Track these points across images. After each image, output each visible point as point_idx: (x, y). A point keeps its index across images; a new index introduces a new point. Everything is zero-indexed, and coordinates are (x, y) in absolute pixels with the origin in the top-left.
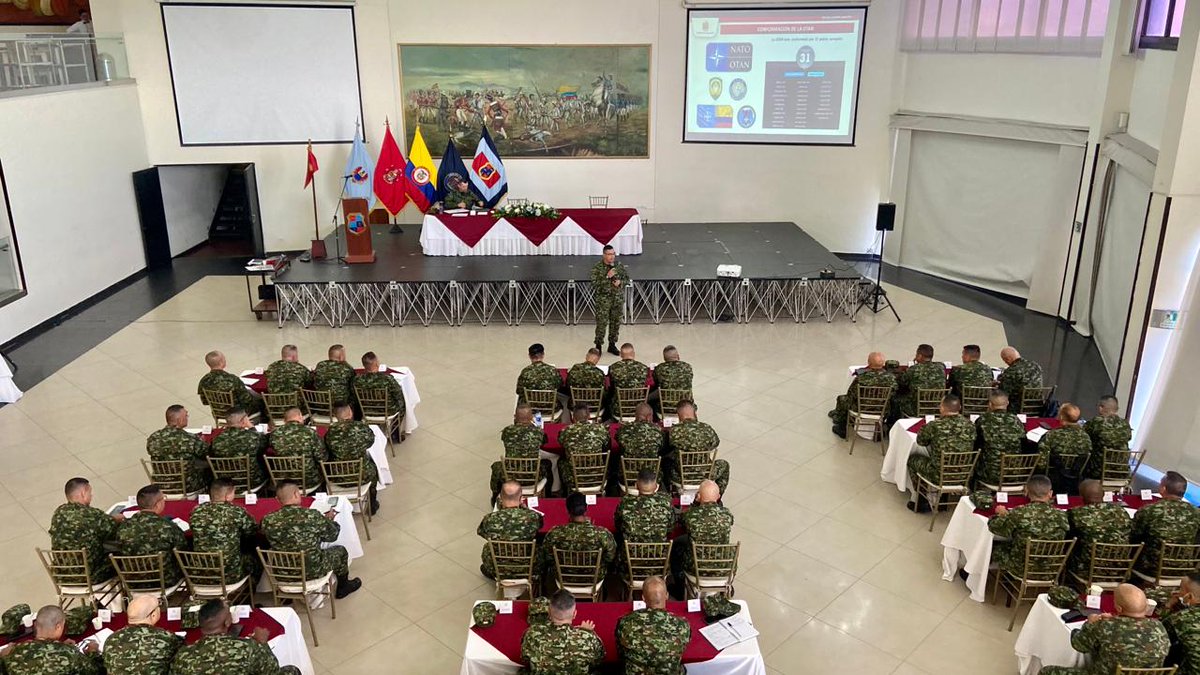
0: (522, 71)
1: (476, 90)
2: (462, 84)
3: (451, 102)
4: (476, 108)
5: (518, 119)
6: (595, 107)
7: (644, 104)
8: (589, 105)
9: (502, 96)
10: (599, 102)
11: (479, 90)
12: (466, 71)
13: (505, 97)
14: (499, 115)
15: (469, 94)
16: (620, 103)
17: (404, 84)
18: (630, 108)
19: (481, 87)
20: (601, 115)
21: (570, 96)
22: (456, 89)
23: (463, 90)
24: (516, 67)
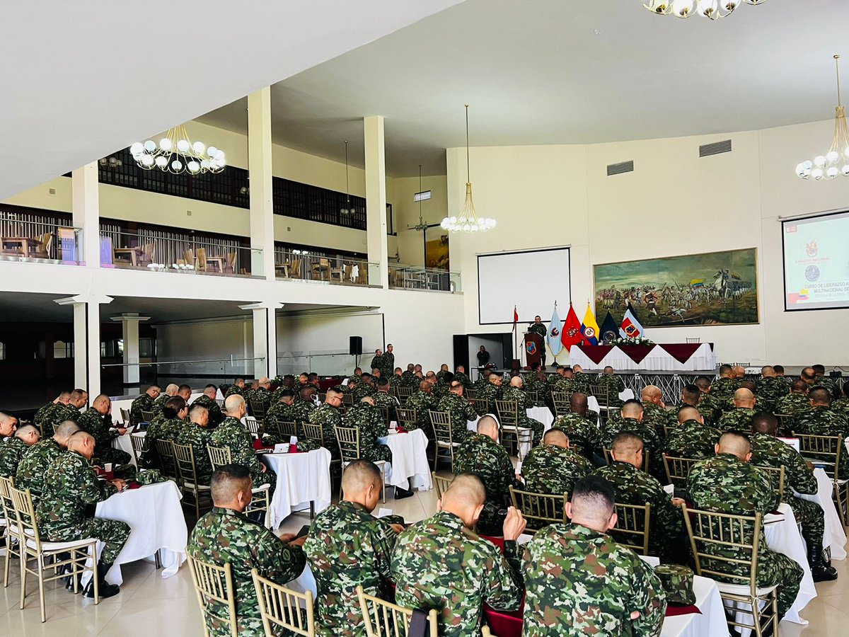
0: (666, 273)
1: (637, 287)
2: (629, 284)
3: (622, 295)
4: (637, 297)
5: (664, 303)
6: (716, 291)
7: (753, 287)
8: (712, 290)
9: (654, 288)
10: (719, 288)
11: (639, 287)
12: (631, 276)
13: (656, 290)
14: (651, 301)
15: (633, 289)
16: (735, 287)
17: (596, 287)
18: (742, 290)
19: (640, 284)
20: (721, 296)
21: (699, 285)
22: (626, 287)
23: (630, 287)
24: (663, 271)
